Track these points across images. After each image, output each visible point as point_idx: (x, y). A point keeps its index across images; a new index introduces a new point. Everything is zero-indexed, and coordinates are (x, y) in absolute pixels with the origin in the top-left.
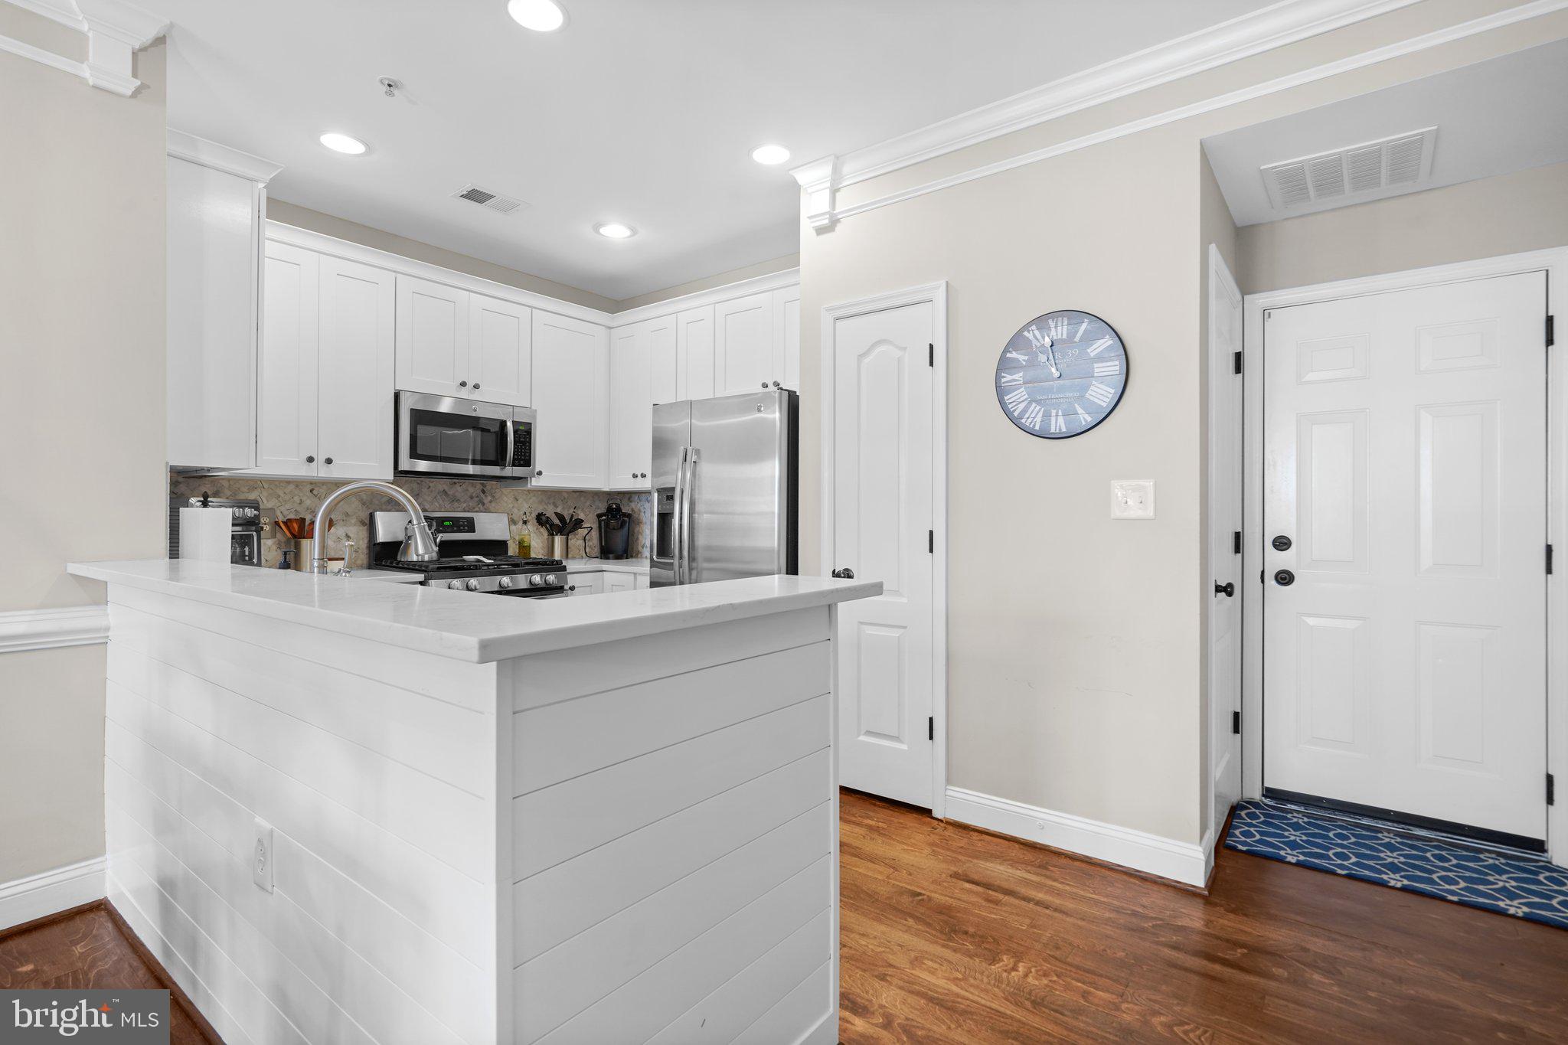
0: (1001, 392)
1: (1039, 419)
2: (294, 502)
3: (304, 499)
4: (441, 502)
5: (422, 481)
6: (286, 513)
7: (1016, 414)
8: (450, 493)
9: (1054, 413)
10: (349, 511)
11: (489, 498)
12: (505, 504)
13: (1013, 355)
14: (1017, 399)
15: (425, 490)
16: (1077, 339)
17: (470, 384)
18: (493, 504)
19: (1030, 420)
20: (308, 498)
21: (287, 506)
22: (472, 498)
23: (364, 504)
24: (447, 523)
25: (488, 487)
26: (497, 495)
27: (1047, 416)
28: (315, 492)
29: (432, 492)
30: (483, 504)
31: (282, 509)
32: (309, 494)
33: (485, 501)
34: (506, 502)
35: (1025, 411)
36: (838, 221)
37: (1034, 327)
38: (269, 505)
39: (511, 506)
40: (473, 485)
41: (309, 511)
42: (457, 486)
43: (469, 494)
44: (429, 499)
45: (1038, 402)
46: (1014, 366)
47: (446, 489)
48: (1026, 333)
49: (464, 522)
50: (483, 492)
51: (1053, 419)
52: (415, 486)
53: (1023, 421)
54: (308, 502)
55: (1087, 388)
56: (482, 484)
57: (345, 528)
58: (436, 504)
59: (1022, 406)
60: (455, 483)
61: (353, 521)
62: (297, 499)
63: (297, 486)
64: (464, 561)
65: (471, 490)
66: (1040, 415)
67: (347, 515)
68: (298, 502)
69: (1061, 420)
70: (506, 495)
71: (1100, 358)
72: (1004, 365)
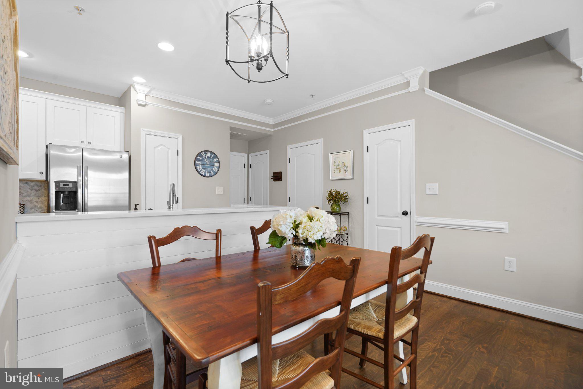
0: (196, 166)
1: (204, 173)
7: (199, 171)
9: (207, 172)
13: (199, 157)
14: (199, 167)
16: (212, 157)
19: (202, 173)
27: (205, 172)
35: (201, 170)
36: (147, 105)
37: (203, 153)
45: (204, 169)
46: (199, 160)
48: (202, 153)
51: (207, 173)
53: (201, 172)
55: (213, 168)
59: (201, 169)
66: (204, 172)
69: (208, 173)
71: (215, 162)
72: (196, 159)
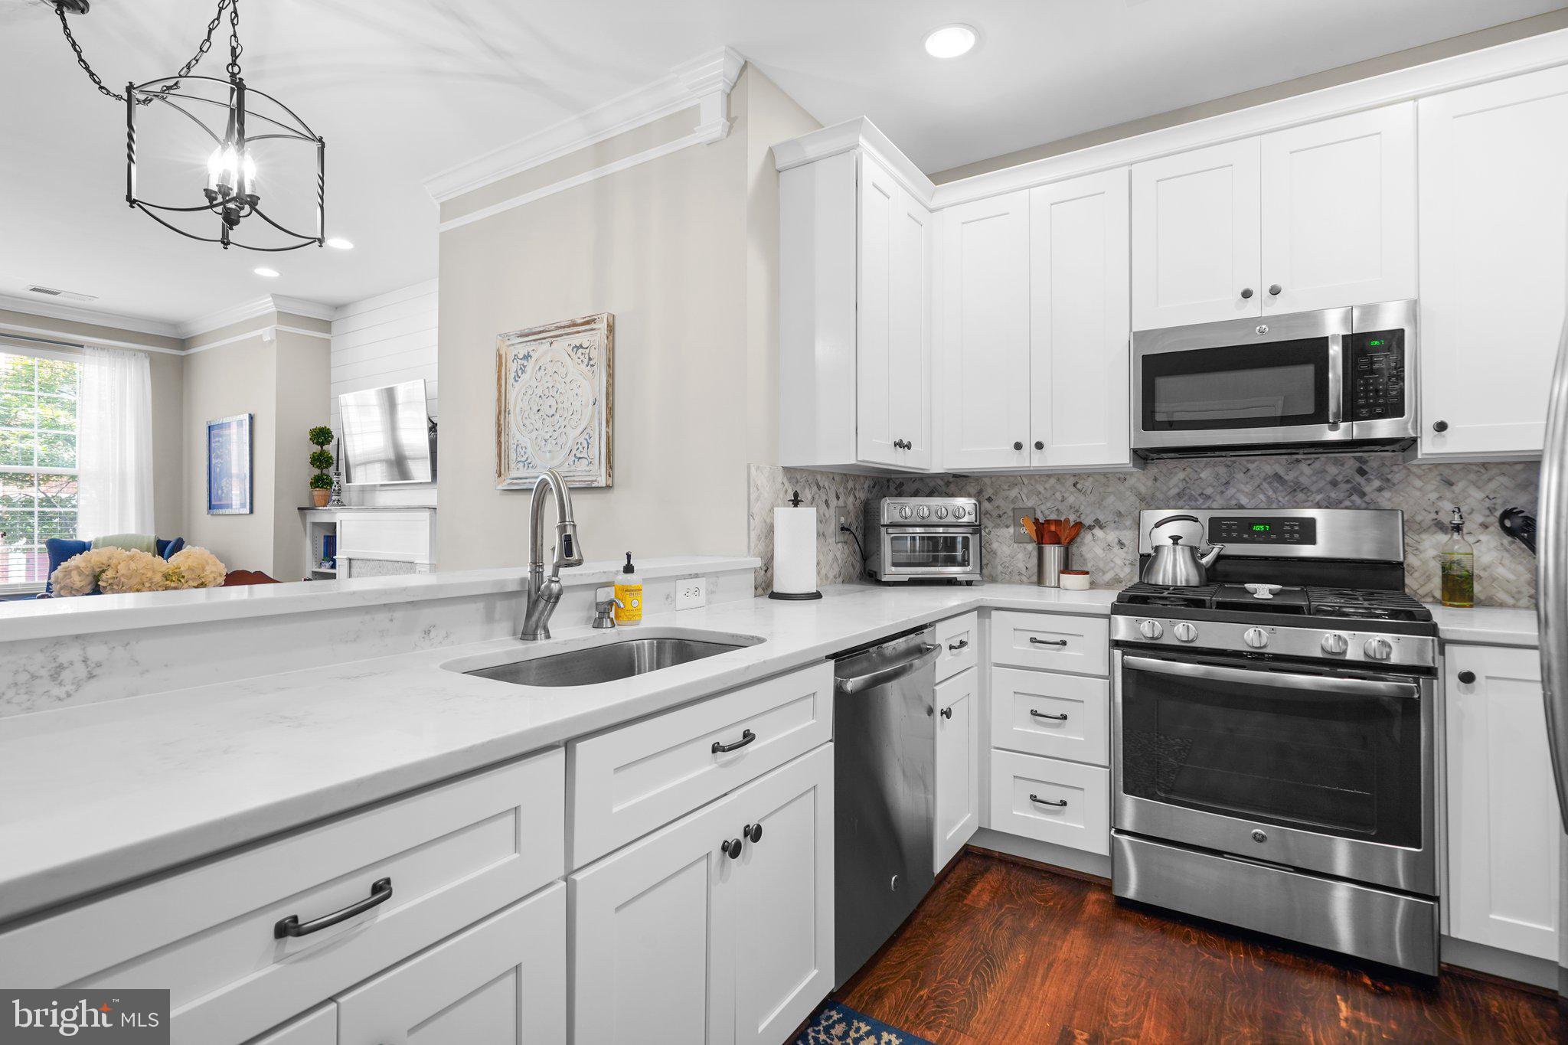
2: (1056, 499)
3: (1066, 495)
4: (1270, 493)
5: (1234, 462)
6: (1047, 512)
8: (1290, 477)
10: (1122, 510)
11: (1377, 483)
12: (1418, 494)
15: (1240, 476)
17: (1261, 291)
18: (1387, 494)
20: (1072, 493)
21: (1049, 505)
22: (1334, 484)
23: (1142, 499)
24: (1258, 528)
25: (1375, 464)
26: (1396, 478)
28: (1079, 486)
29: (1252, 477)
30: (1363, 495)
31: (1043, 507)
32: (1072, 489)
33: (1367, 489)
34: (1420, 489)
38: (1030, 504)
39: (1434, 496)
40: (1336, 462)
41: (1073, 510)
42: (1303, 466)
43: (1329, 479)
44: (1248, 489)
47: (1281, 472)
49: (1292, 526)
50: (1362, 472)
52: (1222, 470)
54: (1071, 499)
56: (1359, 459)
57: (1117, 533)
58: (1262, 496)
60: (1298, 461)
61: (1128, 523)
62: (1058, 495)
63: (1058, 480)
64: (1246, 591)
65: (1333, 470)
67: (1120, 514)
68: (1060, 499)
70: (1419, 477)
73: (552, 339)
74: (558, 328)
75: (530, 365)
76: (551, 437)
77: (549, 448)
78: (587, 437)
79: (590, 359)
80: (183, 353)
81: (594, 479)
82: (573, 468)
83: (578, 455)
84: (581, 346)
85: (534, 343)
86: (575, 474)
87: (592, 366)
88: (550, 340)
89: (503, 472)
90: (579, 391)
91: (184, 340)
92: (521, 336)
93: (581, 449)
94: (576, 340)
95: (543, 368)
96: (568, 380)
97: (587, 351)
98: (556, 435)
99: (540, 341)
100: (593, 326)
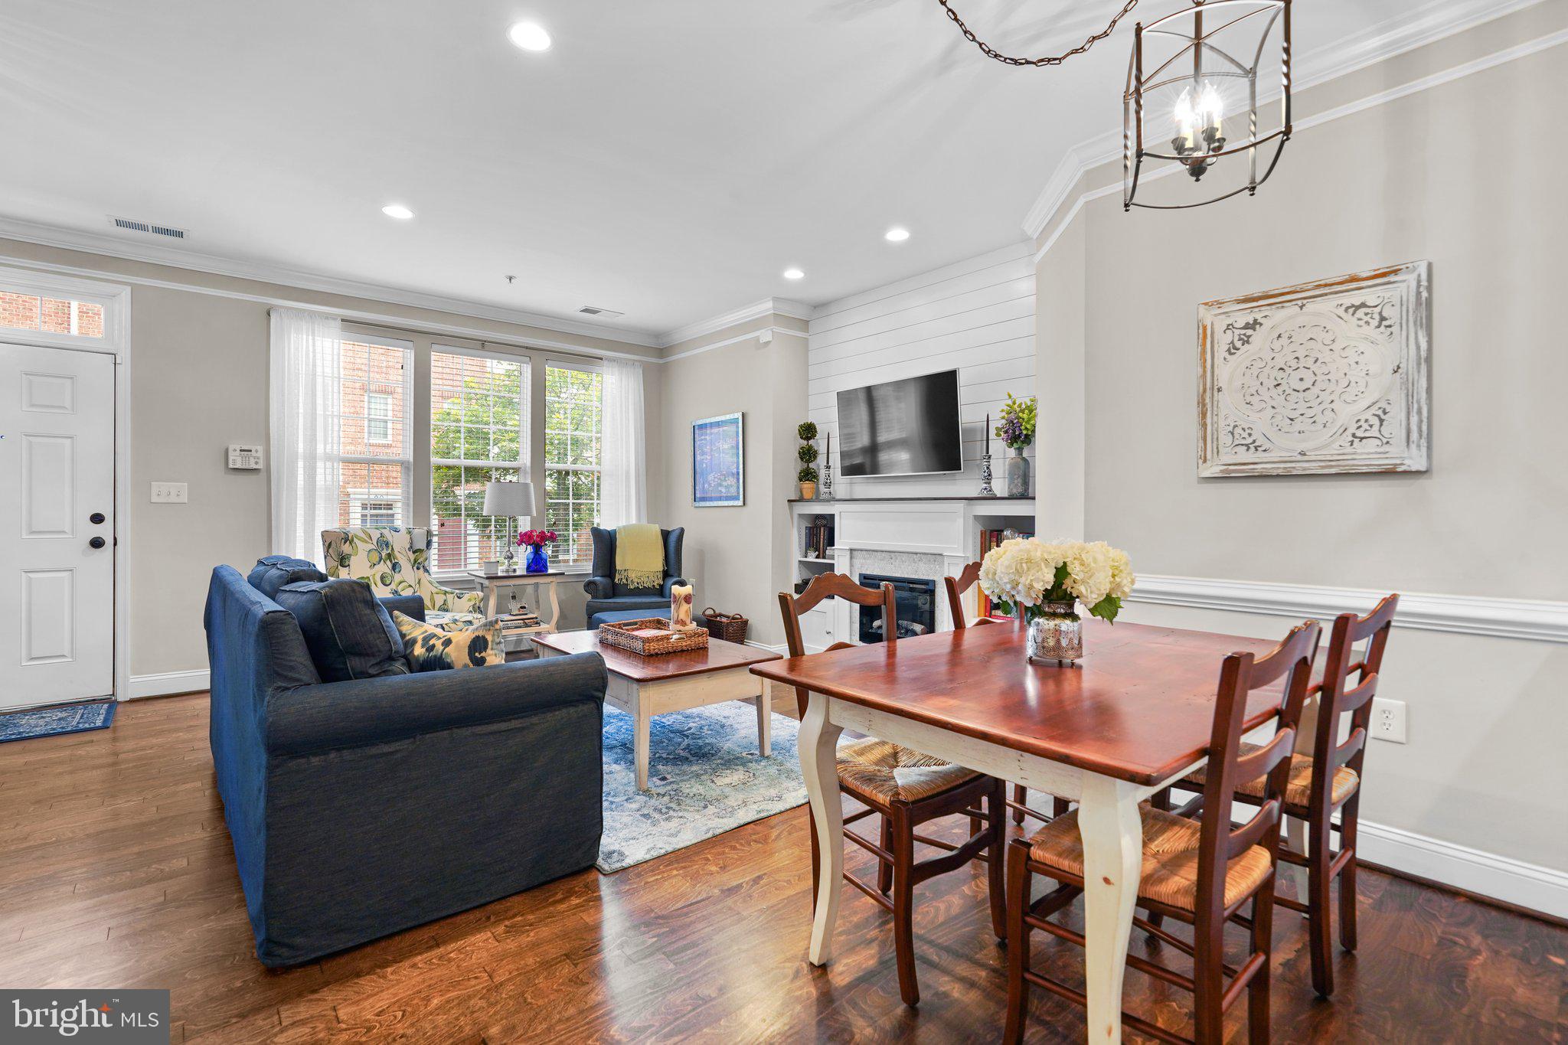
73: (1305, 301)
74: (1318, 286)
75: (1258, 337)
76: (1302, 415)
77: (1298, 426)
78: (1380, 413)
79: (1383, 319)
80: (661, 361)
81: (1398, 462)
82: (1349, 450)
83: (1360, 434)
84: (1363, 305)
85: (1268, 308)
86: (1354, 456)
87: (1390, 326)
88: (1299, 303)
89: (1209, 456)
90: (1360, 359)
91: (662, 349)
92: (1239, 301)
93: (1365, 426)
94: (1356, 298)
95: (1285, 336)
96: (1336, 346)
97: (1378, 310)
98: (1311, 413)
99: (1280, 305)
100: (1392, 278)
